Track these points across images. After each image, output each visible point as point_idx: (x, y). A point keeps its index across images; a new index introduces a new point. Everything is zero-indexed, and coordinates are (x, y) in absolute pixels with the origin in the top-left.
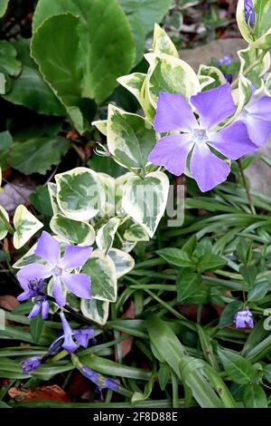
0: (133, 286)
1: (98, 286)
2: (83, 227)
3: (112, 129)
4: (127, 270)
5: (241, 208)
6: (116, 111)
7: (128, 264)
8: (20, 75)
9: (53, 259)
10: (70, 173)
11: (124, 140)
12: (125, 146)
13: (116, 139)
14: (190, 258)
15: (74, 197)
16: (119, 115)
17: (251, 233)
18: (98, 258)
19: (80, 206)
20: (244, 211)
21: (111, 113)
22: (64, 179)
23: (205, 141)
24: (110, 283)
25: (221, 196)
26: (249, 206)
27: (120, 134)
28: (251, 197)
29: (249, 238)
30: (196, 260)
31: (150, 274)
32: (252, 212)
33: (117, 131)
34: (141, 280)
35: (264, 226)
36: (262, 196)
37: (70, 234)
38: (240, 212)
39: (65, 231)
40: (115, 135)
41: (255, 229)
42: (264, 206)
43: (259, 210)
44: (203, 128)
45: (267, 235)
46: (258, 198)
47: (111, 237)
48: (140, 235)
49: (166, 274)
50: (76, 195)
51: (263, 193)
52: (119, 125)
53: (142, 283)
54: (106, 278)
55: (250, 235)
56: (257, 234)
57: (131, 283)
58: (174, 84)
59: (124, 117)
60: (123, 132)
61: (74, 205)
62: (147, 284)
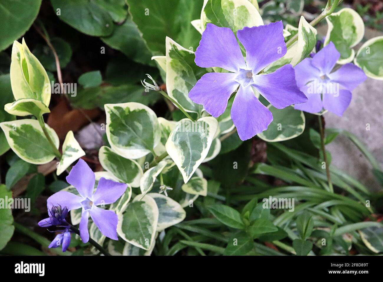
0: (183, 242)
1: (137, 231)
2: (133, 167)
3: (173, 67)
4: (175, 222)
5: (320, 184)
6: (174, 46)
7: (177, 215)
8: (124, 22)
9: (85, 190)
10: (124, 106)
11: (183, 81)
12: (185, 87)
13: (176, 79)
14: (242, 219)
15: (126, 133)
16: (176, 50)
17: (323, 210)
18: (144, 202)
19: (131, 143)
20: (323, 188)
21: (168, 48)
22: (115, 111)
23: (250, 83)
24: (149, 230)
25: (301, 169)
26: (327, 183)
27: (181, 74)
28: (331, 174)
29: (321, 216)
30: (247, 223)
31: (205, 233)
32: (330, 189)
33: (177, 70)
34: (195, 237)
35: (339, 206)
36: (345, 176)
37: (120, 173)
38: (318, 188)
39: (115, 167)
40: (175, 74)
41: (329, 208)
42: (344, 186)
43: (338, 190)
44: (249, 69)
45: (341, 216)
46: (341, 177)
47: (152, 179)
48: (198, 188)
49: (223, 236)
50: (128, 131)
51: (348, 174)
52: (180, 64)
53: (194, 240)
54: (147, 224)
55: (323, 213)
56: (330, 213)
57: (183, 238)
58: (235, 24)
59: (182, 53)
60: (183, 72)
61: (125, 140)
62: (202, 242)
